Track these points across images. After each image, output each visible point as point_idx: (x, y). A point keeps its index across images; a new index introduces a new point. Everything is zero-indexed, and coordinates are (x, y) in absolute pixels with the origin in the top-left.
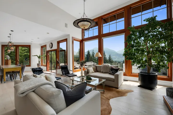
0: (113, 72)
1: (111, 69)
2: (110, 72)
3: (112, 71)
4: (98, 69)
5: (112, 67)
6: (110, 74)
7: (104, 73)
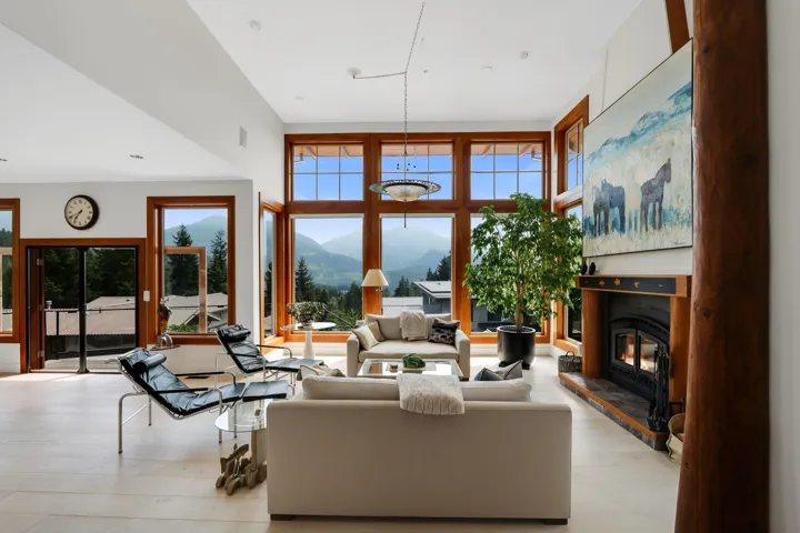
0: (443, 337)
1: (433, 327)
2: (433, 338)
3: (438, 331)
4: (388, 331)
5: (436, 321)
6: (432, 341)
7: (412, 341)
